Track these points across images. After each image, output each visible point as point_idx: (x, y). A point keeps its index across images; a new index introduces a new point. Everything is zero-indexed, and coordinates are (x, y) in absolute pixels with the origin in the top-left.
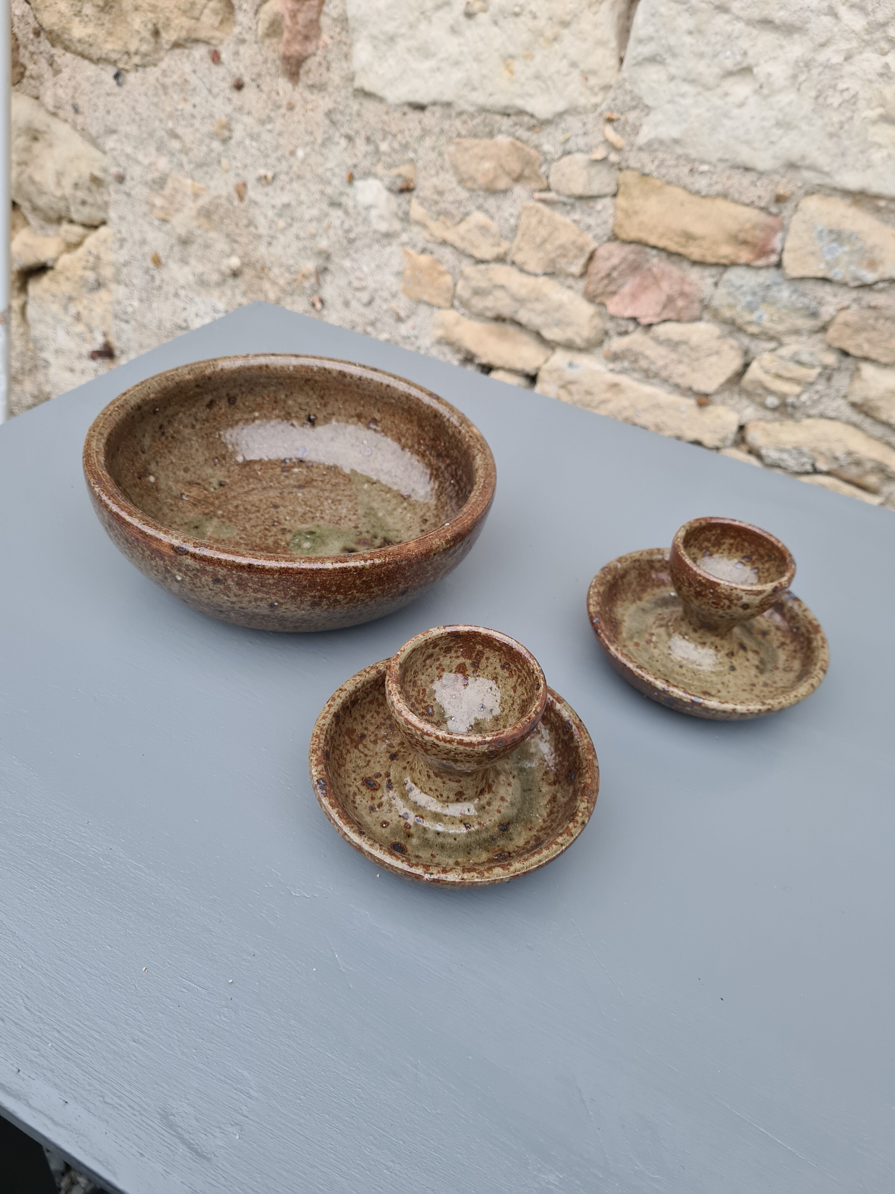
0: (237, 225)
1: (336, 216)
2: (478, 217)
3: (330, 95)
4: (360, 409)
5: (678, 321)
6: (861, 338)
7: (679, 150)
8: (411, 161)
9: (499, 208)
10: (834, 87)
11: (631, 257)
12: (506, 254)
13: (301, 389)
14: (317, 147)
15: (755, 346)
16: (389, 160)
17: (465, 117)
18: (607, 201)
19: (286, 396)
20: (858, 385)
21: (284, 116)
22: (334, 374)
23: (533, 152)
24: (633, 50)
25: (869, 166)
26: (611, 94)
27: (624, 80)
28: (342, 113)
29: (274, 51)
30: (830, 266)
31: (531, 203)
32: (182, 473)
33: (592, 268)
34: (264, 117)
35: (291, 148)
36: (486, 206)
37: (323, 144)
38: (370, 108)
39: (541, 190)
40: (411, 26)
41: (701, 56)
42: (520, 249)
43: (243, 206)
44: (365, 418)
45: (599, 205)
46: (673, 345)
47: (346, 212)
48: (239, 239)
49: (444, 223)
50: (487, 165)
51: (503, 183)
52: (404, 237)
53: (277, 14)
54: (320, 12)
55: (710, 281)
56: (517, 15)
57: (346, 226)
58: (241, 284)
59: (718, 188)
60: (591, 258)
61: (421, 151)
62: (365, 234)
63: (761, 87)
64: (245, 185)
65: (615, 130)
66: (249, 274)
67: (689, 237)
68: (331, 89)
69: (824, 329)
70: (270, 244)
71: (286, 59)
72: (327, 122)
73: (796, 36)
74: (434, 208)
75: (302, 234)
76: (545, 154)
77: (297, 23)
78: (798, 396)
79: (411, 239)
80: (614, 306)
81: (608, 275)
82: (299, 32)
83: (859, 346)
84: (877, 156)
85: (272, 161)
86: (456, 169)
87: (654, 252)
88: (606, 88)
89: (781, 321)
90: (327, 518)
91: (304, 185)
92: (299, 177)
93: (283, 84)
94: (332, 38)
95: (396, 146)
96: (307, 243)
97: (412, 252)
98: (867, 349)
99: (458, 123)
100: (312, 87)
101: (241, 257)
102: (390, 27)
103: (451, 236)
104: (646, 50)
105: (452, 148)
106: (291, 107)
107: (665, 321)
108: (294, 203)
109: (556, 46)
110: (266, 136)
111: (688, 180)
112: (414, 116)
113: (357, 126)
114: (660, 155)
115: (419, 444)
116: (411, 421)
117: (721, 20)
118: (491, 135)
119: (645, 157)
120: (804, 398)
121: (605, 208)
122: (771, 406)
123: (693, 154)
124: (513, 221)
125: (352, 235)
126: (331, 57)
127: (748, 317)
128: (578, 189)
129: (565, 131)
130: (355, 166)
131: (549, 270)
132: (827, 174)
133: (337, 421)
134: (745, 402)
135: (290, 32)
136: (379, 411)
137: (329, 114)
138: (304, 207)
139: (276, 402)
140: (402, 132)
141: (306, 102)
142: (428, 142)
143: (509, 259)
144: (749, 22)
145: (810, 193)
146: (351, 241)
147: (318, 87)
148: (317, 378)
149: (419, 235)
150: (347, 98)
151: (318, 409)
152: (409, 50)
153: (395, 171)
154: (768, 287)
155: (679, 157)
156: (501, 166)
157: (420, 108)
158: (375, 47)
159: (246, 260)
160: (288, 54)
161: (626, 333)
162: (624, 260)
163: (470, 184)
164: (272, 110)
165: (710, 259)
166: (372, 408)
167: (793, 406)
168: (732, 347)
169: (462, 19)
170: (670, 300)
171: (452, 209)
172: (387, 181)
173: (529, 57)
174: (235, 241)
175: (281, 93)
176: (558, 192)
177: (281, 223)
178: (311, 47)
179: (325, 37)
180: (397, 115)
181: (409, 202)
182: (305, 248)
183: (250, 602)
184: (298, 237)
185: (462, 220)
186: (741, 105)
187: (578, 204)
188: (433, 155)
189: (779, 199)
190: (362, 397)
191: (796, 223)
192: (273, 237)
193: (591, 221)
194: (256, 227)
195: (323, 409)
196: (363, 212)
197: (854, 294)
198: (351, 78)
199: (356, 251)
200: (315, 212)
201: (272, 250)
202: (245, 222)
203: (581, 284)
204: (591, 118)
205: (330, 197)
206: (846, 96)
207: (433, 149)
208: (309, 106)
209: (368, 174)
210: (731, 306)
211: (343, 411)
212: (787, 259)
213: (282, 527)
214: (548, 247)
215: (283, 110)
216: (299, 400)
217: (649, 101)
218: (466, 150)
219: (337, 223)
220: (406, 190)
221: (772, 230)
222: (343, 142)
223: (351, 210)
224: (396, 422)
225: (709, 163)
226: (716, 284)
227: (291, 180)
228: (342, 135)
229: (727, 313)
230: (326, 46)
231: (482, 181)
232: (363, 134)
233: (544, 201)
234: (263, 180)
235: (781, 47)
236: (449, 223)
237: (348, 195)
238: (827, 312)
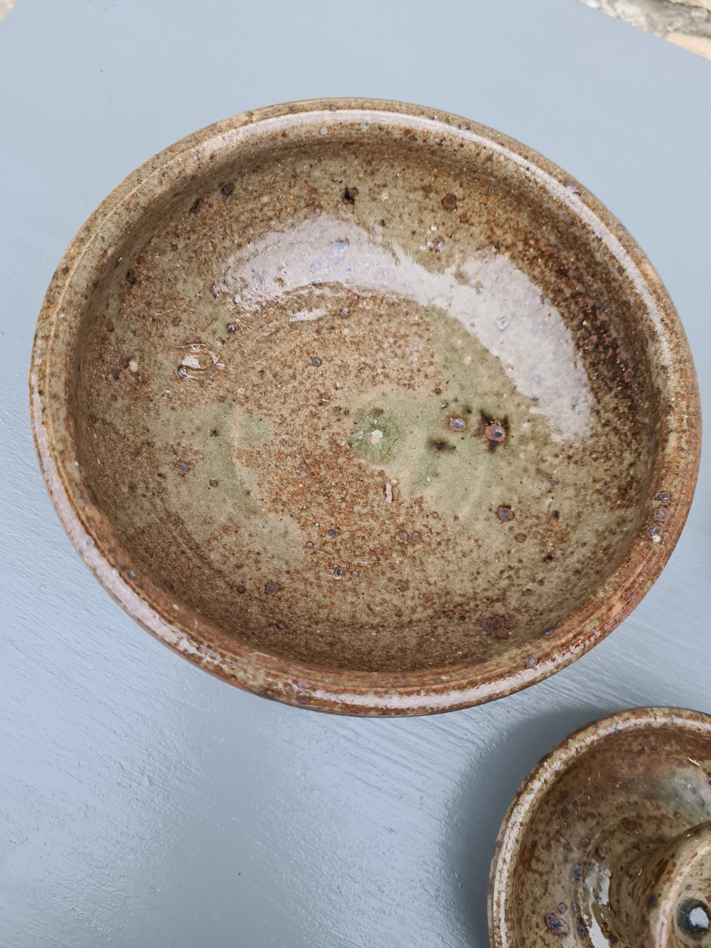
4: (429, 180)
13: (337, 155)
19: (311, 166)
22: (397, 135)
32: (172, 329)
44: (437, 192)
90: (393, 375)
115: (526, 242)
136: (461, 186)
139: (294, 177)
148: (366, 139)
151: (360, 179)
166: (451, 180)
190: (438, 166)
195: (369, 179)
211: (400, 182)
213: (334, 404)
216: (332, 169)
224: (490, 205)
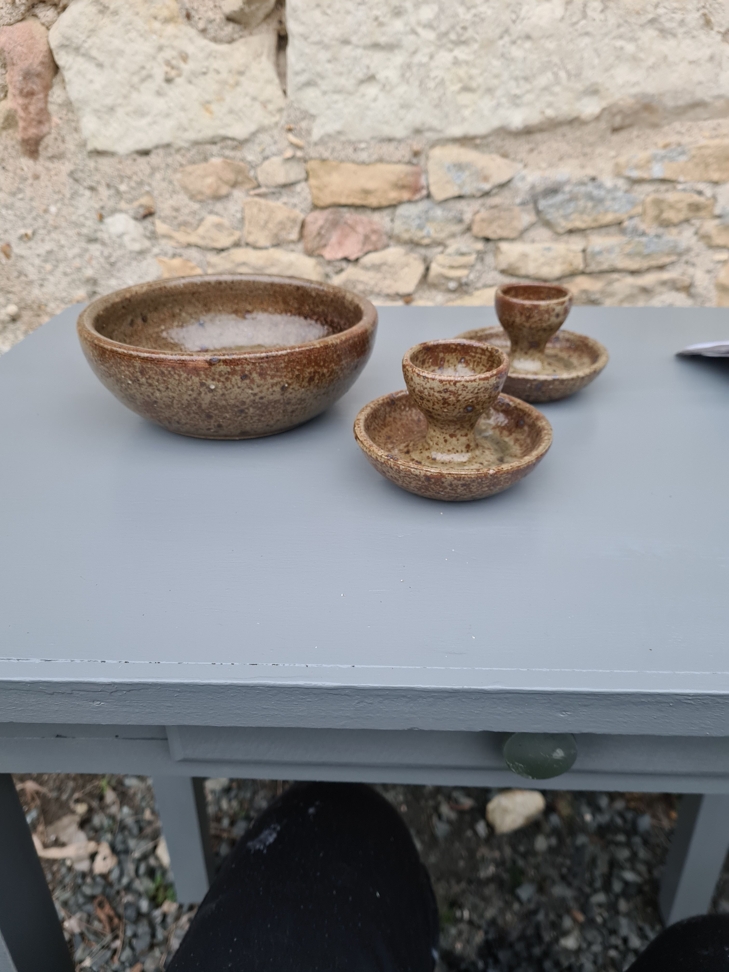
0: (8, 279)
1: (95, 249)
2: (211, 219)
3: (69, 160)
4: (235, 307)
5: (376, 250)
6: (494, 226)
7: (343, 138)
8: (148, 193)
9: (225, 209)
10: (428, 77)
11: (331, 217)
12: (239, 240)
13: (190, 302)
14: (67, 201)
15: (429, 253)
16: (129, 196)
17: (183, 152)
18: (303, 185)
19: (180, 310)
20: (501, 258)
21: (32, 185)
23: (242, 164)
24: (292, 81)
25: (464, 120)
26: (285, 113)
27: (292, 102)
28: (82, 171)
29: (12, 139)
30: (461, 187)
31: (249, 199)
33: (306, 232)
34: (14, 190)
35: (44, 207)
36: (216, 210)
37: (72, 197)
38: (104, 163)
39: (254, 188)
40: (125, 97)
41: (341, 74)
42: (250, 233)
43: (10, 262)
44: (241, 311)
45: (298, 188)
46: (376, 267)
47: (104, 244)
48: (13, 289)
49: (185, 232)
50: (209, 180)
51: (224, 190)
52: (156, 250)
53: (10, 111)
54: (46, 102)
55: (387, 219)
56: (204, 73)
57: (106, 253)
58: (21, 326)
59: (375, 157)
60: (303, 225)
61: (154, 184)
62: (123, 256)
63: (384, 86)
64: (8, 245)
65: (295, 135)
66: (27, 316)
67: (367, 192)
68: (69, 156)
69: (469, 229)
70: (41, 285)
71: (25, 142)
72: (71, 181)
73: (396, 51)
74: (175, 222)
75: (68, 270)
76: (250, 163)
77: (30, 113)
78: (467, 276)
79: (162, 250)
80: (328, 254)
81: (319, 234)
82: (33, 119)
83: (495, 232)
84: (467, 113)
85: (29, 221)
86: (185, 189)
87: (345, 210)
88: (280, 110)
89: (442, 230)
91: (62, 233)
92: (56, 228)
93: (26, 162)
94: (61, 118)
95: (133, 184)
96: (75, 276)
97: (165, 259)
98: (501, 233)
99: (178, 157)
100: (52, 158)
101: (16, 304)
102: (109, 101)
103: (193, 239)
104: (303, 78)
105: (179, 176)
106: (36, 177)
107: (367, 253)
108: (56, 249)
109: (239, 89)
110: (18, 204)
111: (354, 156)
112: (142, 161)
113: (97, 177)
114: (331, 145)
116: (277, 302)
117: (347, 50)
118: (205, 159)
119: (321, 149)
120: (472, 277)
121: (303, 190)
122: (453, 289)
123: (353, 138)
124: (239, 215)
125: (113, 260)
126: (63, 132)
127: (420, 234)
128: (281, 179)
129: (260, 144)
130: (102, 208)
131: (275, 242)
132: (440, 131)
133: (220, 321)
134: (434, 292)
135: (25, 120)
136: (250, 303)
137: (71, 174)
138: (66, 249)
140: (135, 173)
141: (48, 169)
142: (158, 176)
143: (243, 243)
144: (366, 47)
145: (434, 145)
146: (112, 264)
147: (58, 157)
148: (201, 290)
149: (167, 245)
150: (84, 160)
152: (127, 114)
153: (136, 204)
154: (427, 212)
155: (344, 143)
156: (220, 179)
157: (145, 153)
158: (99, 118)
159: (23, 305)
160: (26, 137)
161: (341, 270)
162: (326, 220)
163: (200, 197)
164: (20, 183)
165: (385, 203)
166: (245, 302)
167: (467, 284)
168: (415, 259)
169: (164, 85)
170: (367, 238)
171: (189, 219)
172: (131, 212)
173: (221, 99)
174: (9, 292)
175: (25, 169)
176: (267, 186)
177: (48, 267)
178: (45, 129)
179: (55, 119)
180: (129, 162)
181: (153, 224)
182: (74, 281)
183: (268, 389)
184: (65, 274)
185: (198, 225)
186: (375, 100)
187: (284, 191)
188: (164, 185)
189: (416, 154)
190: (235, 297)
191: (431, 166)
192: (43, 280)
193: (295, 200)
194: (26, 276)
195: (208, 314)
196: (118, 240)
197: (480, 201)
198: (83, 144)
199: (119, 270)
200: (76, 251)
201: (44, 290)
202: (15, 274)
203: (300, 246)
204: (275, 132)
205: (86, 236)
206: (437, 80)
207: (164, 179)
208: (53, 173)
209: (114, 211)
210: (407, 231)
211: (223, 312)
212: (434, 190)
214: (270, 226)
215: (30, 181)
216: (190, 311)
217: (313, 111)
218: (190, 174)
219: (97, 254)
220: (149, 214)
221: (418, 175)
222: (88, 193)
223: (107, 241)
225: (366, 142)
226: (392, 220)
227: (49, 232)
228: (85, 188)
229: (406, 236)
230: (57, 125)
231: (208, 192)
232: (103, 182)
233: (259, 195)
234: (25, 238)
235: (389, 59)
236: (189, 230)
237: (101, 230)
238: (467, 217)
